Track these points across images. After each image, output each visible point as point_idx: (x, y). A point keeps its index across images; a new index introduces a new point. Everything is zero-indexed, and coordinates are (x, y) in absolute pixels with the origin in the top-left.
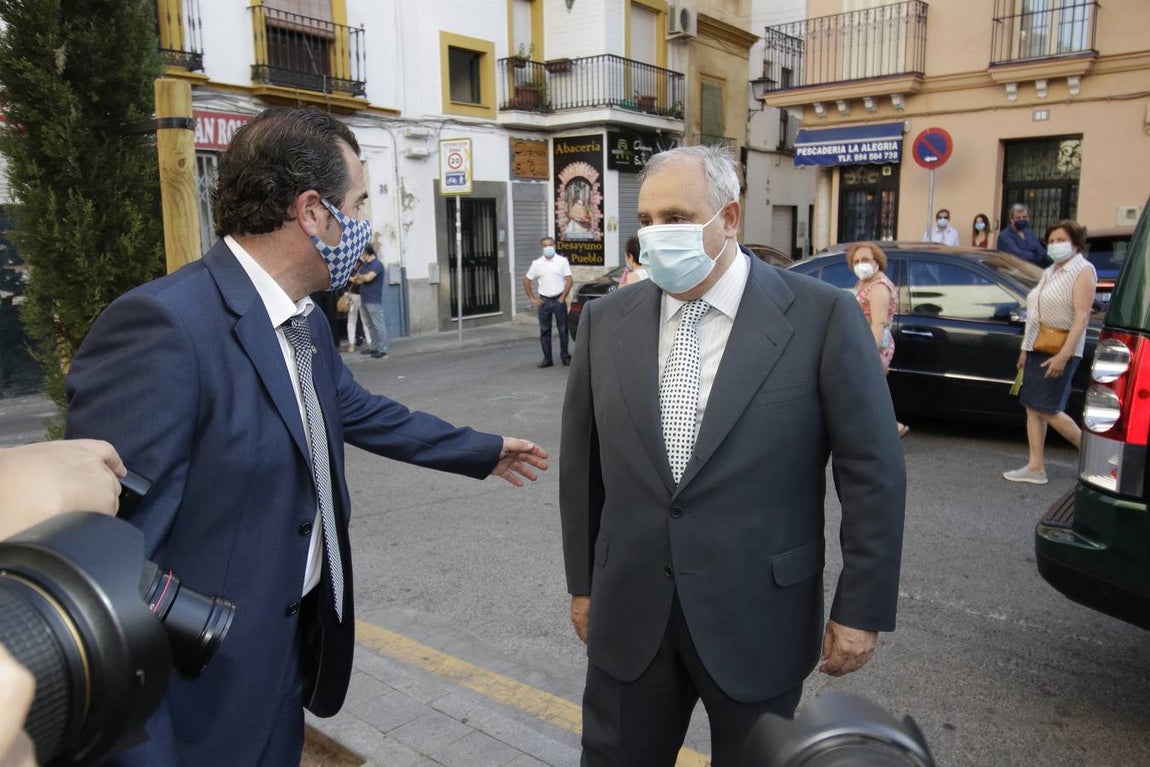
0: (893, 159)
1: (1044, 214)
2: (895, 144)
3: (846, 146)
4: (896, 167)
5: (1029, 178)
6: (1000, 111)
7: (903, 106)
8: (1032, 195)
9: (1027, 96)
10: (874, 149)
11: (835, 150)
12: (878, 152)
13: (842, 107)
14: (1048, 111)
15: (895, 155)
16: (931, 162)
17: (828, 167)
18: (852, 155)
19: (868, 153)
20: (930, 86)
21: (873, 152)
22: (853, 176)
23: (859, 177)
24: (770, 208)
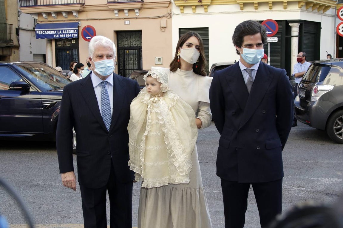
0: (75, 37)
1: (132, 59)
2: (76, 31)
3: (57, 31)
4: (77, 40)
5: (126, 46)
6: (113, 20)
7: (77, 16)
8: (127, 52)
9: (122, 15)
10: (67, 33)
11: (52, 32)
12: (69, 34)
13: (53, 15)
14: (129, 21)
15: (76, 35)
16: (88, 39)
17: (50, 39)
18: (59, 34)
19: (66, 34)
20: (87, 9)
21: (68, 34)
22: (60, 43)
23: (63, 44)
24: (32, 55)
